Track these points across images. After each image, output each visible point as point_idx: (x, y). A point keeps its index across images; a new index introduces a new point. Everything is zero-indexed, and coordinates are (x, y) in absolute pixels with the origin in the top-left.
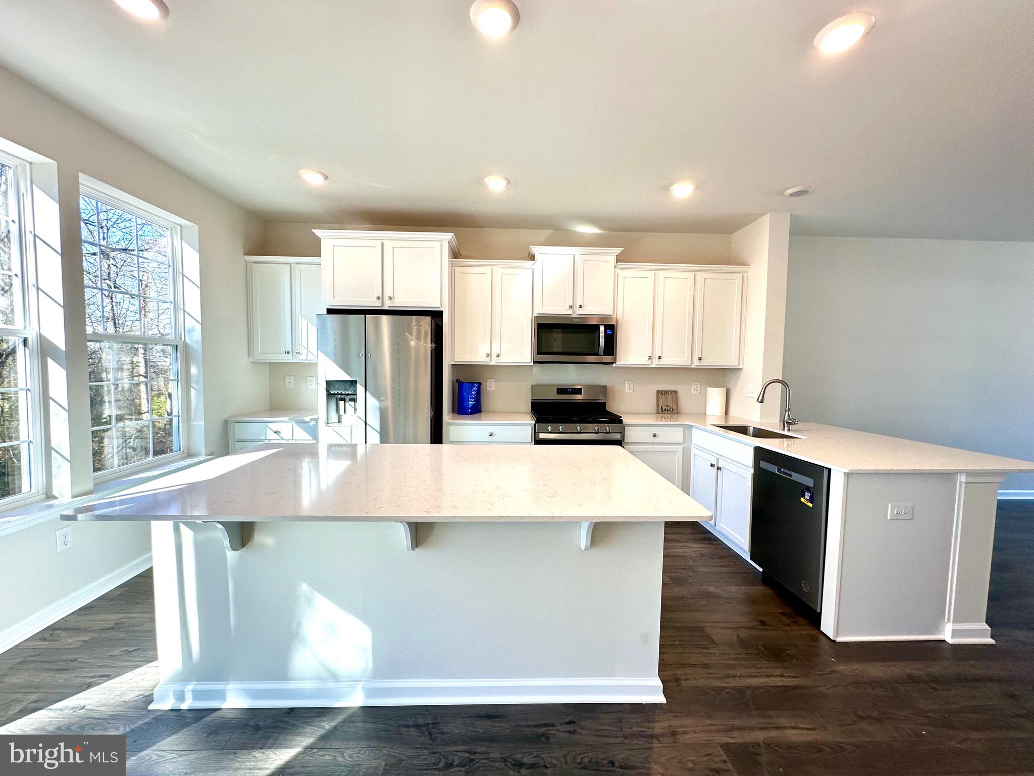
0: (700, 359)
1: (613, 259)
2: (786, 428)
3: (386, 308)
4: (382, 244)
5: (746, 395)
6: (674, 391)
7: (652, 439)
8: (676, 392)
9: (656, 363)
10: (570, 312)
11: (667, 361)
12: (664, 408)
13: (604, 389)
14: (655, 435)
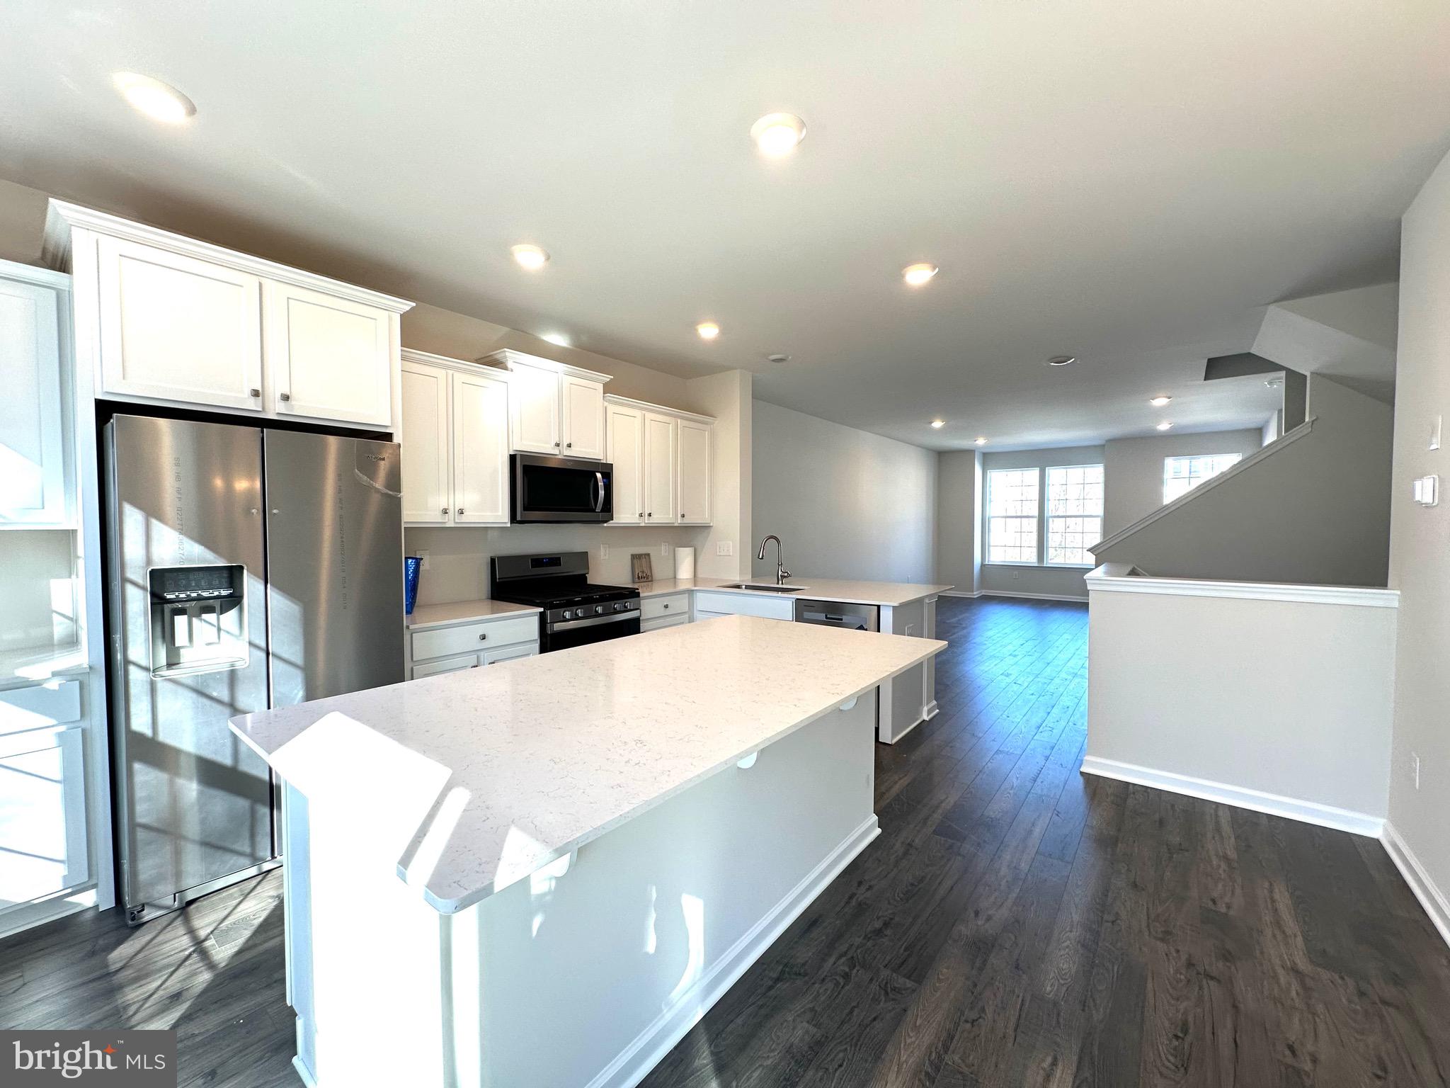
0: (683, 516)
1: (600, 387)
2: (780, 582)
3: (271, 415)
4: (260, 285)
5: (718, 553)
6: (645, 555)
7: (662, 612)
8: (649, 555)
9: (646, 521)
10: (556, 451)
11: (658, 519)
12: (640, 575)
13: (583, 556)
14: (666, 607)
